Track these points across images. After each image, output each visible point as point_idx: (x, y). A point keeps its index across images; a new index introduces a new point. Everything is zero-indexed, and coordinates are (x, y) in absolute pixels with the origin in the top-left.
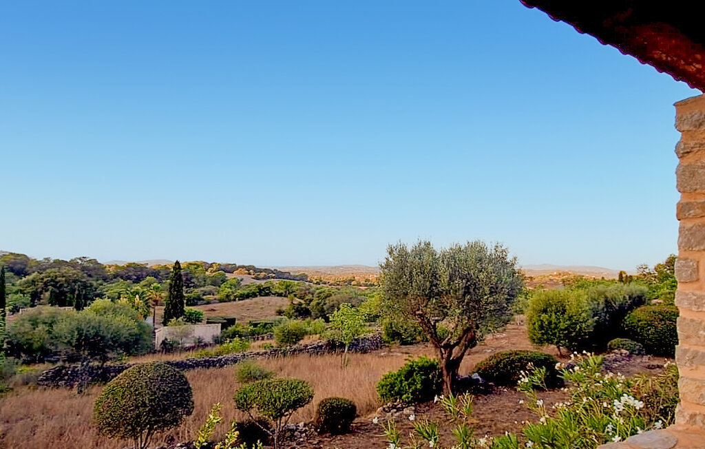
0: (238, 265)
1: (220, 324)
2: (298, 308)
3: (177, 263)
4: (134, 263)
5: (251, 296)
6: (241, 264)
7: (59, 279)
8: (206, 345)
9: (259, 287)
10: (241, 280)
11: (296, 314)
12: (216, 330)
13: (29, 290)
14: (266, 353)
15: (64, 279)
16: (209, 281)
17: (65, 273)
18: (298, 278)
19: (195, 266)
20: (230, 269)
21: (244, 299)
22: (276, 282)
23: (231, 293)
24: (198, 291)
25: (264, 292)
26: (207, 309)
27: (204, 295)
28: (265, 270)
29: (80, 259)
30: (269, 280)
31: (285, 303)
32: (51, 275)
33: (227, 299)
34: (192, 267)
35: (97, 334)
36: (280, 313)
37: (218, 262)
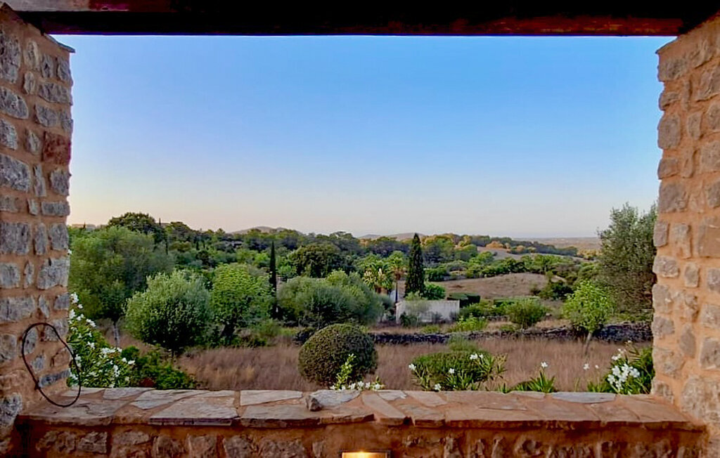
0: (491, 237)
1: (459, 301)
2: (557, 287)
3: (416, 236)
4: (384, 237)
5: (502, 273)
6: (495, 236)
7: (317, 253)
8: (444, 322)
9: (511, 262)
10: (495, 255)
11: (554, 295)
12: (455, 307)
13: (295, 262)
14: (496, 333)
15: (321, 253)
16: (458, 256)
17: (322, 247)
18: (565, 252)
19: (444, 240)
20: (482, 241)
21: (493, 276)
22: (533, 256)
23: (479, 269)
24: (445, 266)
25: (515, 268)
26: (452, 285)
27: (451, 270)
28: (524, 243)
29: (337, 233)
30: (527, 254)
31: (542, 281)
32: (312, 249)
33: (475, 275)
34: (440, 241)
35: (328, 303)
36: (535, 292)
37: (469, 235)
